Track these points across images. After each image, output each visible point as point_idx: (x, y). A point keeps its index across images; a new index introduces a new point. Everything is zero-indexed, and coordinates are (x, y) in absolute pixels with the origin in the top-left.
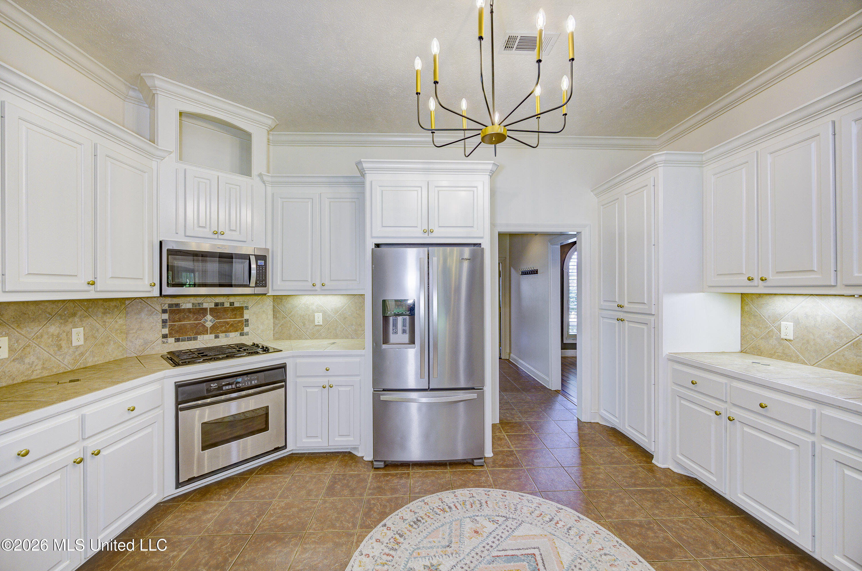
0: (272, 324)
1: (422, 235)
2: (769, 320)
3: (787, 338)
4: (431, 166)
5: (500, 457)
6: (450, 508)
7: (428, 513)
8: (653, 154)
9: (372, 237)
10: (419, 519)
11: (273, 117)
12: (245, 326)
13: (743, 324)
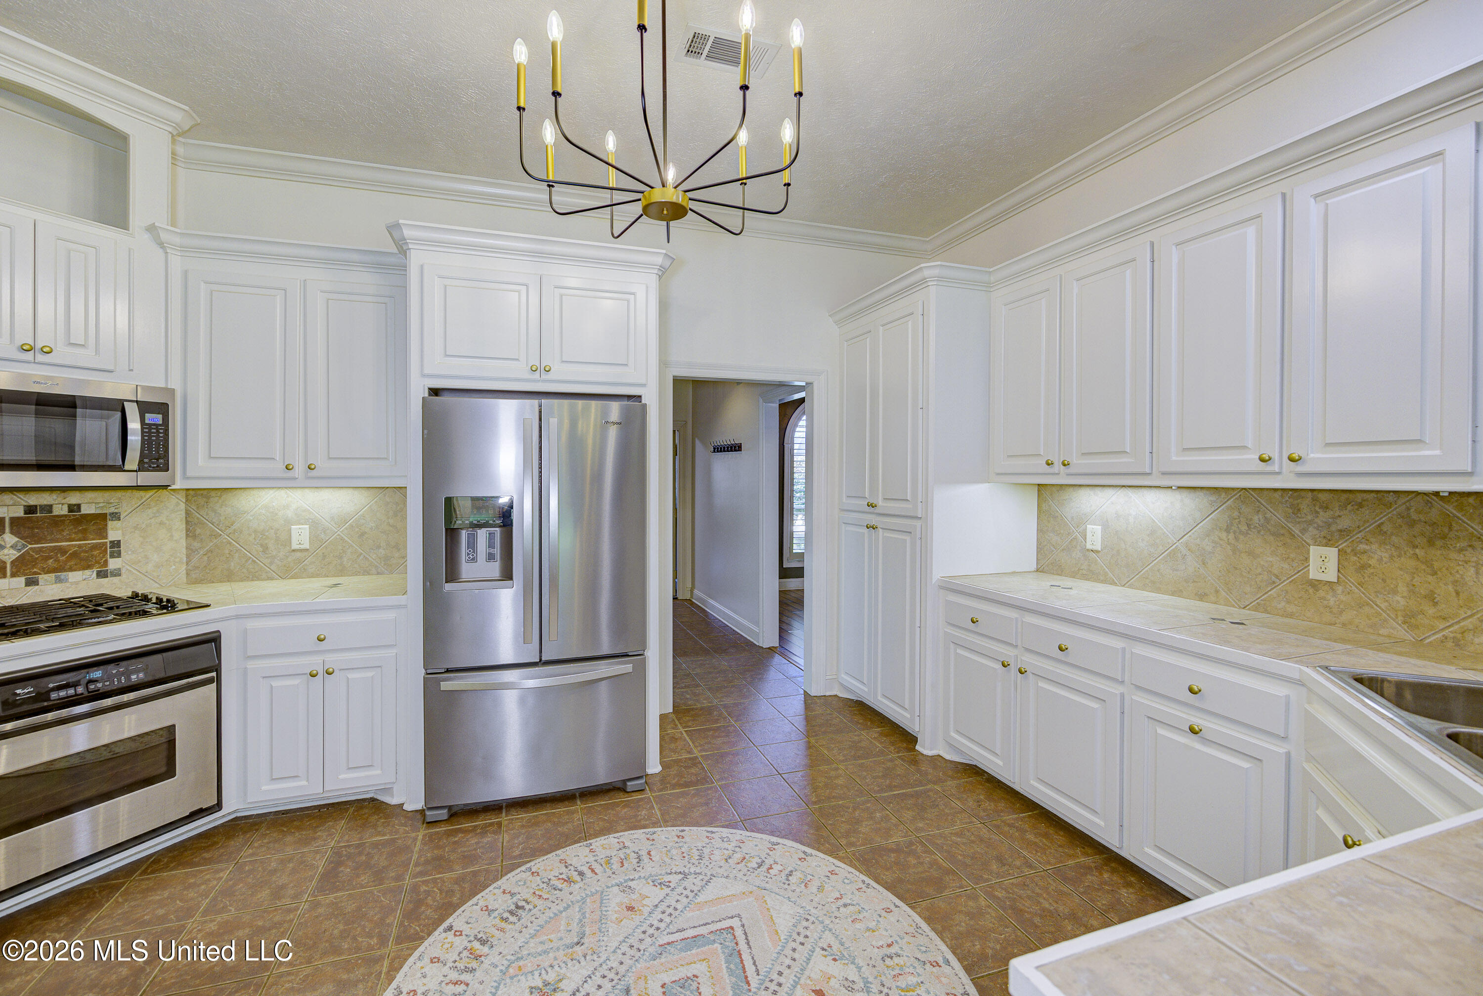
0: (184, 551)
1: (527, 375)
2: (1072, 523)
3: (1094, 548)
4: (547, 248)
5: (674, 771)
6: (581, 874)
7: (539, 890)
8: (922, 265)
9: (424, 376)
10: (521, 904)
11: (186, 108)
12: (112, 556)
13: (1040, 531)
